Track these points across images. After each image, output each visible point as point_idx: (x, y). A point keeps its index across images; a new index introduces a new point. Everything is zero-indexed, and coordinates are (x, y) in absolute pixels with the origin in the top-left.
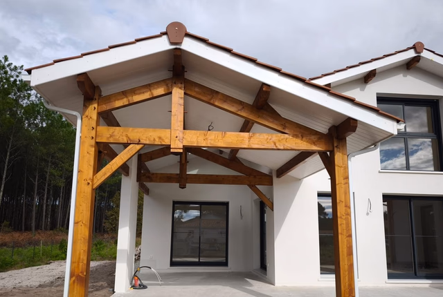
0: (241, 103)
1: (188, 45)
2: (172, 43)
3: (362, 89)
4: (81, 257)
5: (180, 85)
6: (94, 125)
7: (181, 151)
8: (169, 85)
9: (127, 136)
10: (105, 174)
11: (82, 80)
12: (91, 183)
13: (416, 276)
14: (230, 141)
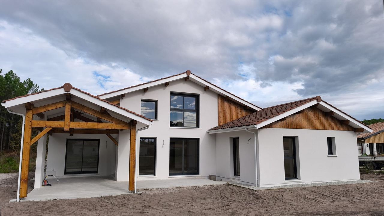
0: (95, 111)
1: (72, 92)
2: (65, 91)
3: (164, 89)
4: (26, 172)
5: (69, 104)
6: (31, 120)
7: (69, 130)
8: (64, 103)
9: (45, 124)
10: (36, 139)
11: (27, 105)
12: (29, 144)
13: (183, 174)
14: (90, 126)
